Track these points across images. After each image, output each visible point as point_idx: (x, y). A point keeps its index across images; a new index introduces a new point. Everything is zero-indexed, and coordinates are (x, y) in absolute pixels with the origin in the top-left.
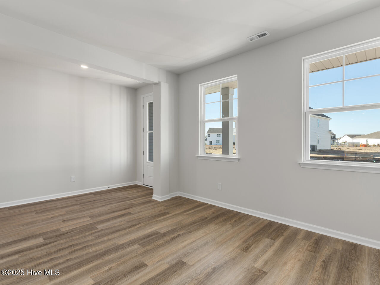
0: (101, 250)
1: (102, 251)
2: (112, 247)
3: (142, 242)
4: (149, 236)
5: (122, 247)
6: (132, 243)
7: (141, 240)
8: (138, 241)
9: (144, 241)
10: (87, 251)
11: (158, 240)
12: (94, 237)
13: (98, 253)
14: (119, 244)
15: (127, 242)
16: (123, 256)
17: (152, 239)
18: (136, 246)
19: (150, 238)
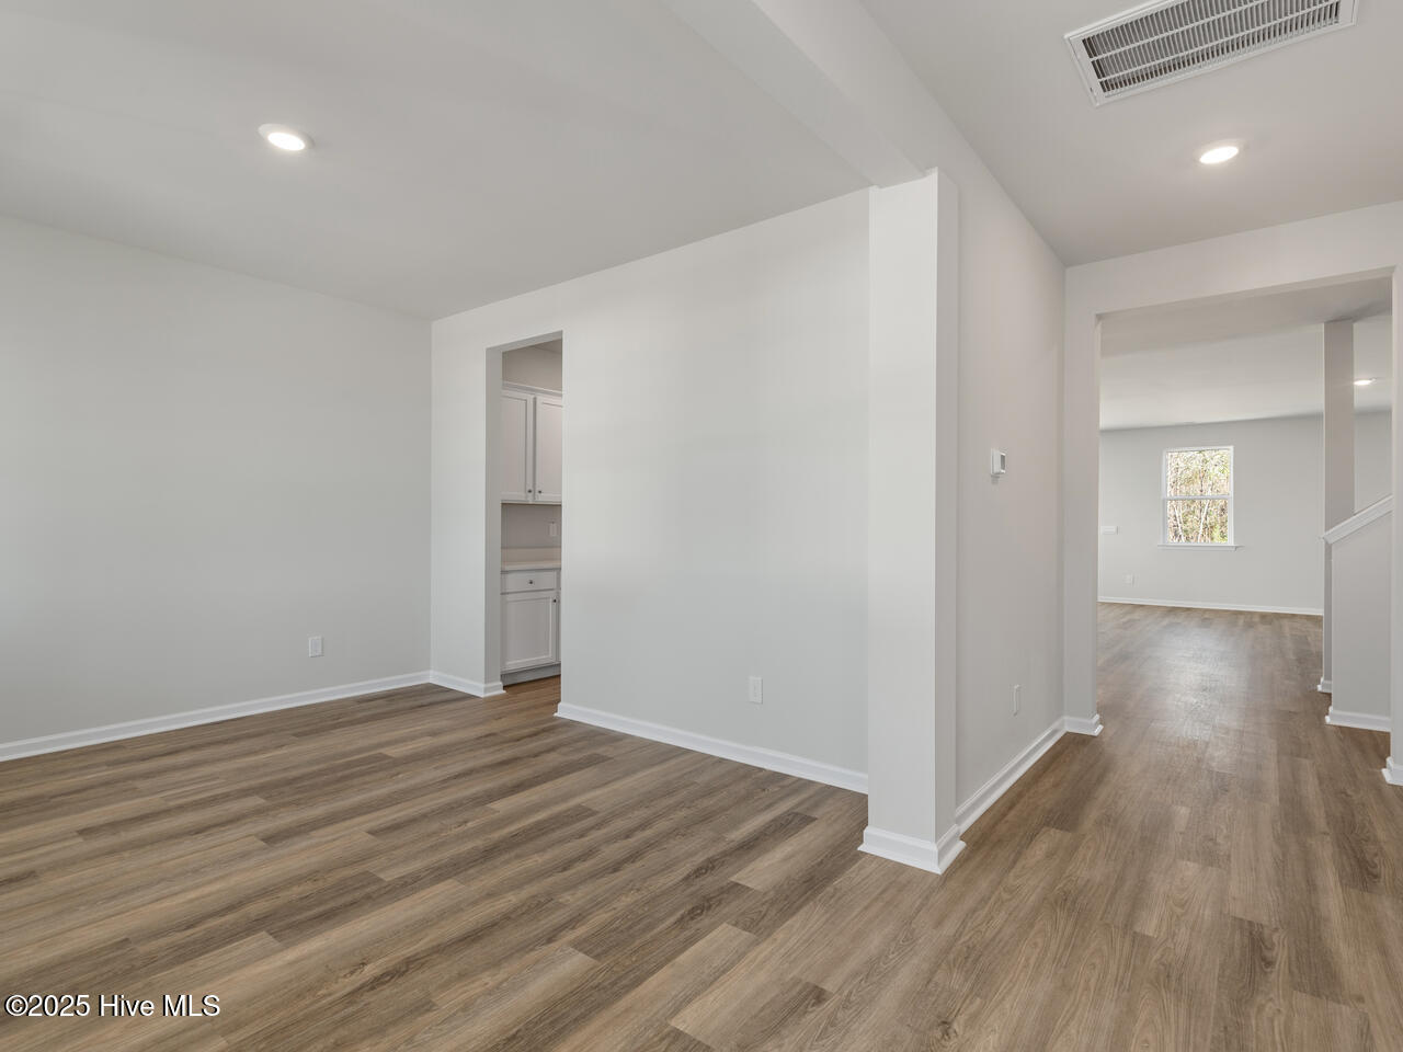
0: (507, 862)
1: (502, 858)
2: (471, 871)
3: (368, 890)
4: (329, 917)
5: (439, 874)
6: (405, 884)
7: (368, 897)
8: (382, 892)
9: (357, 895)
10: (548, 856)
11: (302, 899)
12: (560, 906)
13: (513, 854)
14: (450, 880)
15: (422, 888)
16: (434, 848)
17: (320, 904)
18: (389, 876)
19: (331, 905)
